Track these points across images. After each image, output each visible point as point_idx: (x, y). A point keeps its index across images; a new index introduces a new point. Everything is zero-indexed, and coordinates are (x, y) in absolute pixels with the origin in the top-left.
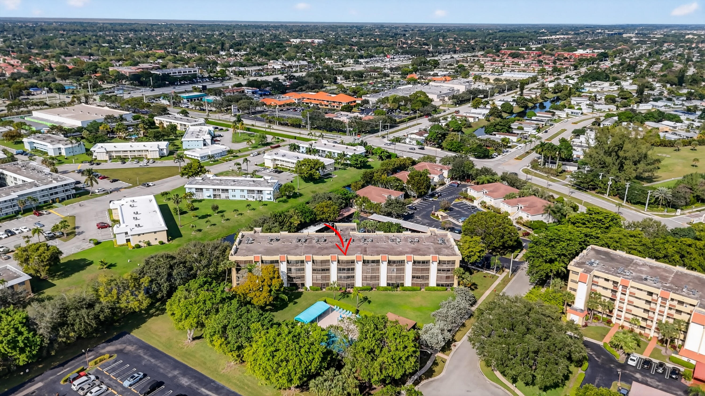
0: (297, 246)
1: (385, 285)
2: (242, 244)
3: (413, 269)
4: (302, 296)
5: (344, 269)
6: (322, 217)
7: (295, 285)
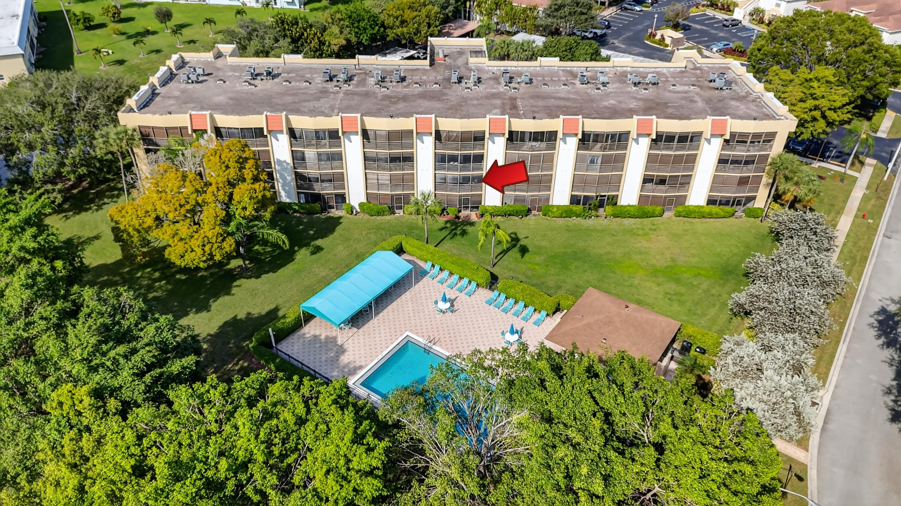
0: (324, 92)
1: (566, 201)
2: (172, 85)
3: (651, 159)
4: (339, 230)
5: (453, 158)
6: (399, 31)
7: (317, 198)
